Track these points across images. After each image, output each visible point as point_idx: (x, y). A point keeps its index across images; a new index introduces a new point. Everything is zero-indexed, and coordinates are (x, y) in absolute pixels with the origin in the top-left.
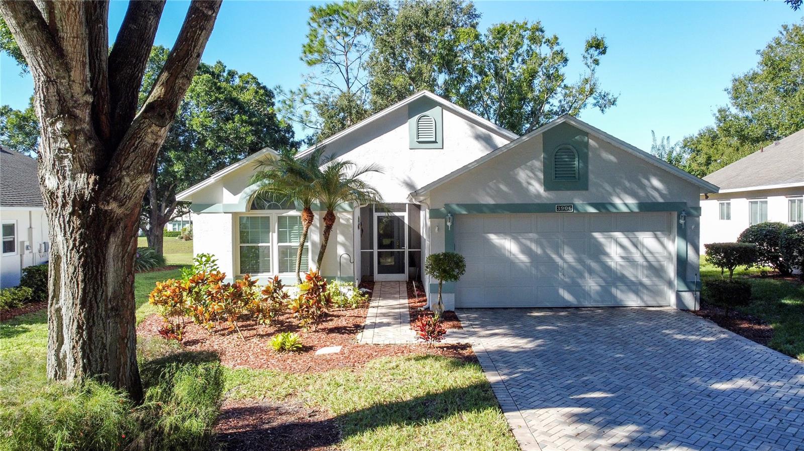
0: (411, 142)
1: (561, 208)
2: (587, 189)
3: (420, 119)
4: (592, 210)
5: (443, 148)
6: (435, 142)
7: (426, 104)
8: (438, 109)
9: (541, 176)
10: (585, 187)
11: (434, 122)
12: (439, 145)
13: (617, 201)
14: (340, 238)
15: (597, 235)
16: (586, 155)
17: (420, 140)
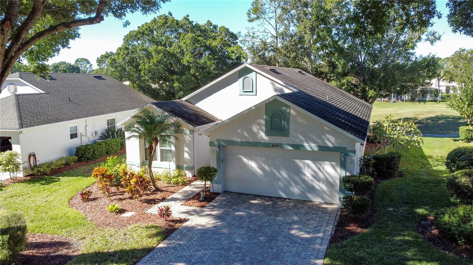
0: (240, 91)
1: (275, 145)
2: (288, 136)
3: (244, 79)
4: (290, 148)
5: (256, 95)
6: (252, 92)
7: (247, 71)
8: (254, 73)
9: (264, 128)
10: (287, 135)
11: (251, 81)
12: (254, 93)
13: (306, 145)
14: (186, 149)
15: (298, 161)
16: (289, 119)
17: (244, 90)
